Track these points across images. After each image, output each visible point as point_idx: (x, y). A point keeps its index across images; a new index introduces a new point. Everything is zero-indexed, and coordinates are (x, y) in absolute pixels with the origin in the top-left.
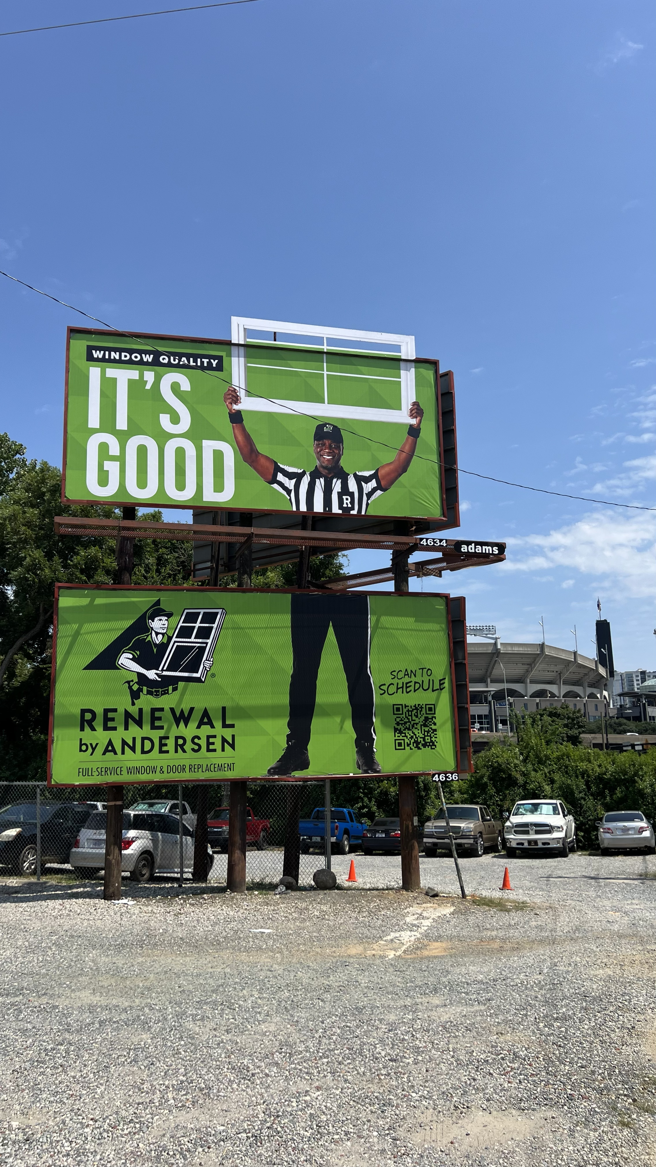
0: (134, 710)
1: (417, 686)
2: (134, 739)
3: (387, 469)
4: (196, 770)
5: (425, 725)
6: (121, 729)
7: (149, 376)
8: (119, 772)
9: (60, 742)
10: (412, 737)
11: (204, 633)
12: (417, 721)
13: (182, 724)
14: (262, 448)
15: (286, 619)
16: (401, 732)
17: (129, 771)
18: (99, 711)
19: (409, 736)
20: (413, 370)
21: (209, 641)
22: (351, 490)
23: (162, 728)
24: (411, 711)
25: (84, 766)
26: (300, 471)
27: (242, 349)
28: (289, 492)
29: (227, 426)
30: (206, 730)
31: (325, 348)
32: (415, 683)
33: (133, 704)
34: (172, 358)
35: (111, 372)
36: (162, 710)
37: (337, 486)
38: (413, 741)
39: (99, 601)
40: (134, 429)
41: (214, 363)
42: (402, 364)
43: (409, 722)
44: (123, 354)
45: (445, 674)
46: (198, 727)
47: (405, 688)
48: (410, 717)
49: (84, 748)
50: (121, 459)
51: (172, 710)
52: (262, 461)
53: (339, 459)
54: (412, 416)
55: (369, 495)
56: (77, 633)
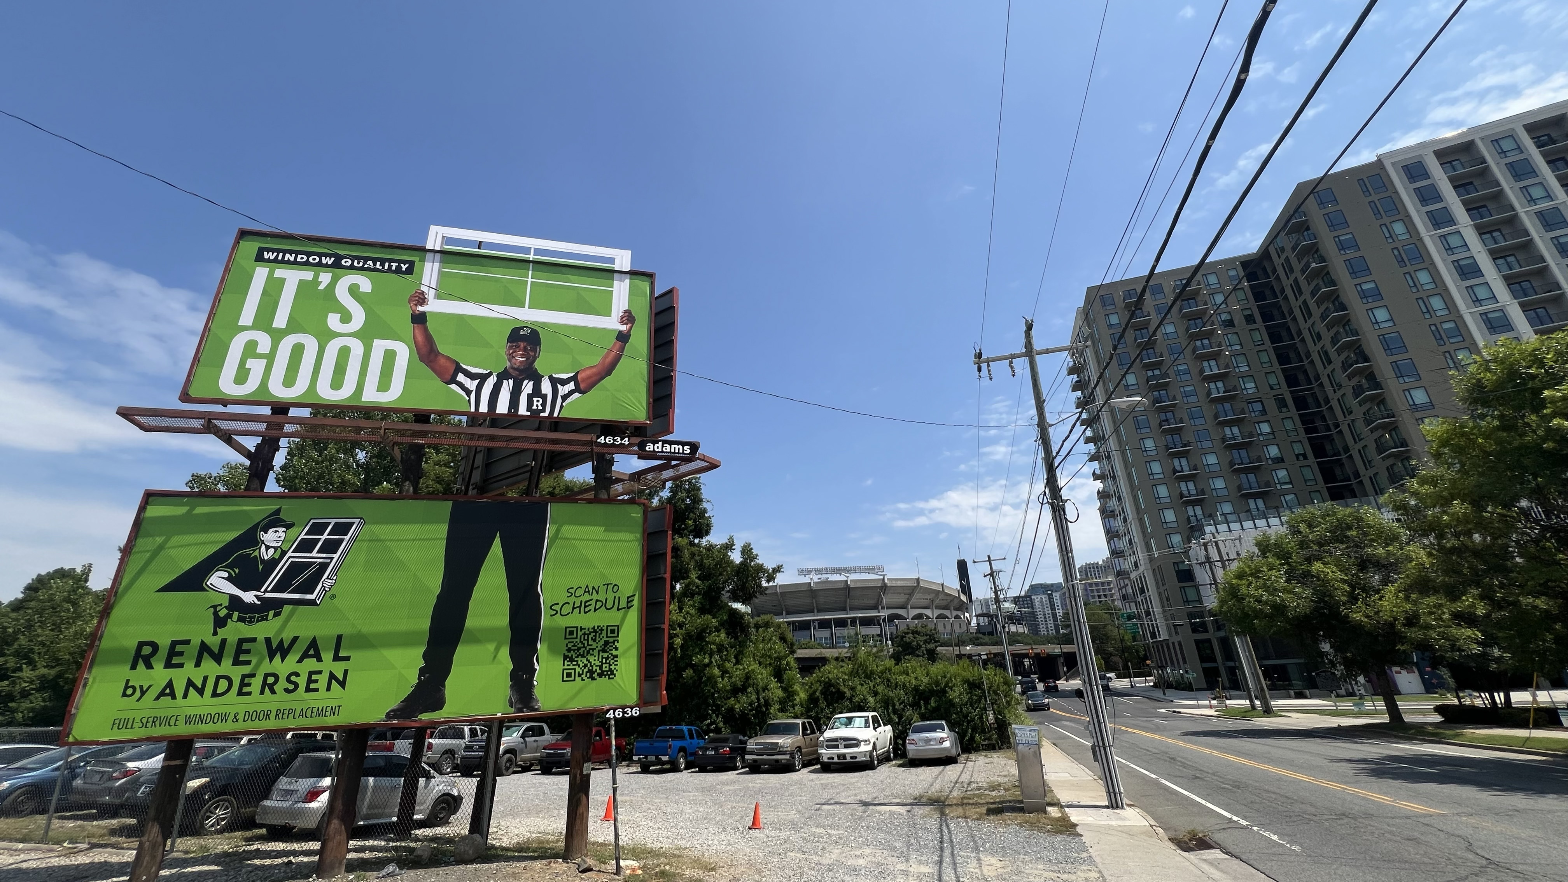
0: (213, 642)
1: (599, 604)
2: (205, 679)
3: (588, 372)
4: (285, 716)
5: (604, 651)
6: (189, 666)
7: (325, 278)
8: (172, 723)
9: (95, 686)
10: (585, 666)
11: (330, 547)
12: (594, 645)
13: (278, 658)
14: (443, 348)
15: (442, 530)
16: (572, 660)
17: (188, 720)
18: (164, 643)
19: (582, 665)
20: (627, 281)
21: (336, 556)
22: (543, 392)
23: (248, 663)
24: (588, 635)
25: (123, 715)
26: (485, 372)
27: (438, 256)
28: (468, 392)
29: (408, 327)
30: (311, 664)
31: (531, 257)
32: (597, 601)
33: (215, 633)
34: (356, 262)
35: (280, 273)
36: (254, 640)
37: (528, 387)
38: (586, 669)
39: (200, 510)
40: (293, 326)
41: (404, 267)
42: (616, 275)
43: (584, 647)
44: (299, 256)
45: (635, 590)
46: (300, 661)
47: (584, 607)
48: (586, 642)
49: (130, 691)
50: (270, 358)
51: (268, 640)
52: (442, 361)
53: (534, 361)
54: (622, 322)
55: (564, 398)
56: (161, 547)
